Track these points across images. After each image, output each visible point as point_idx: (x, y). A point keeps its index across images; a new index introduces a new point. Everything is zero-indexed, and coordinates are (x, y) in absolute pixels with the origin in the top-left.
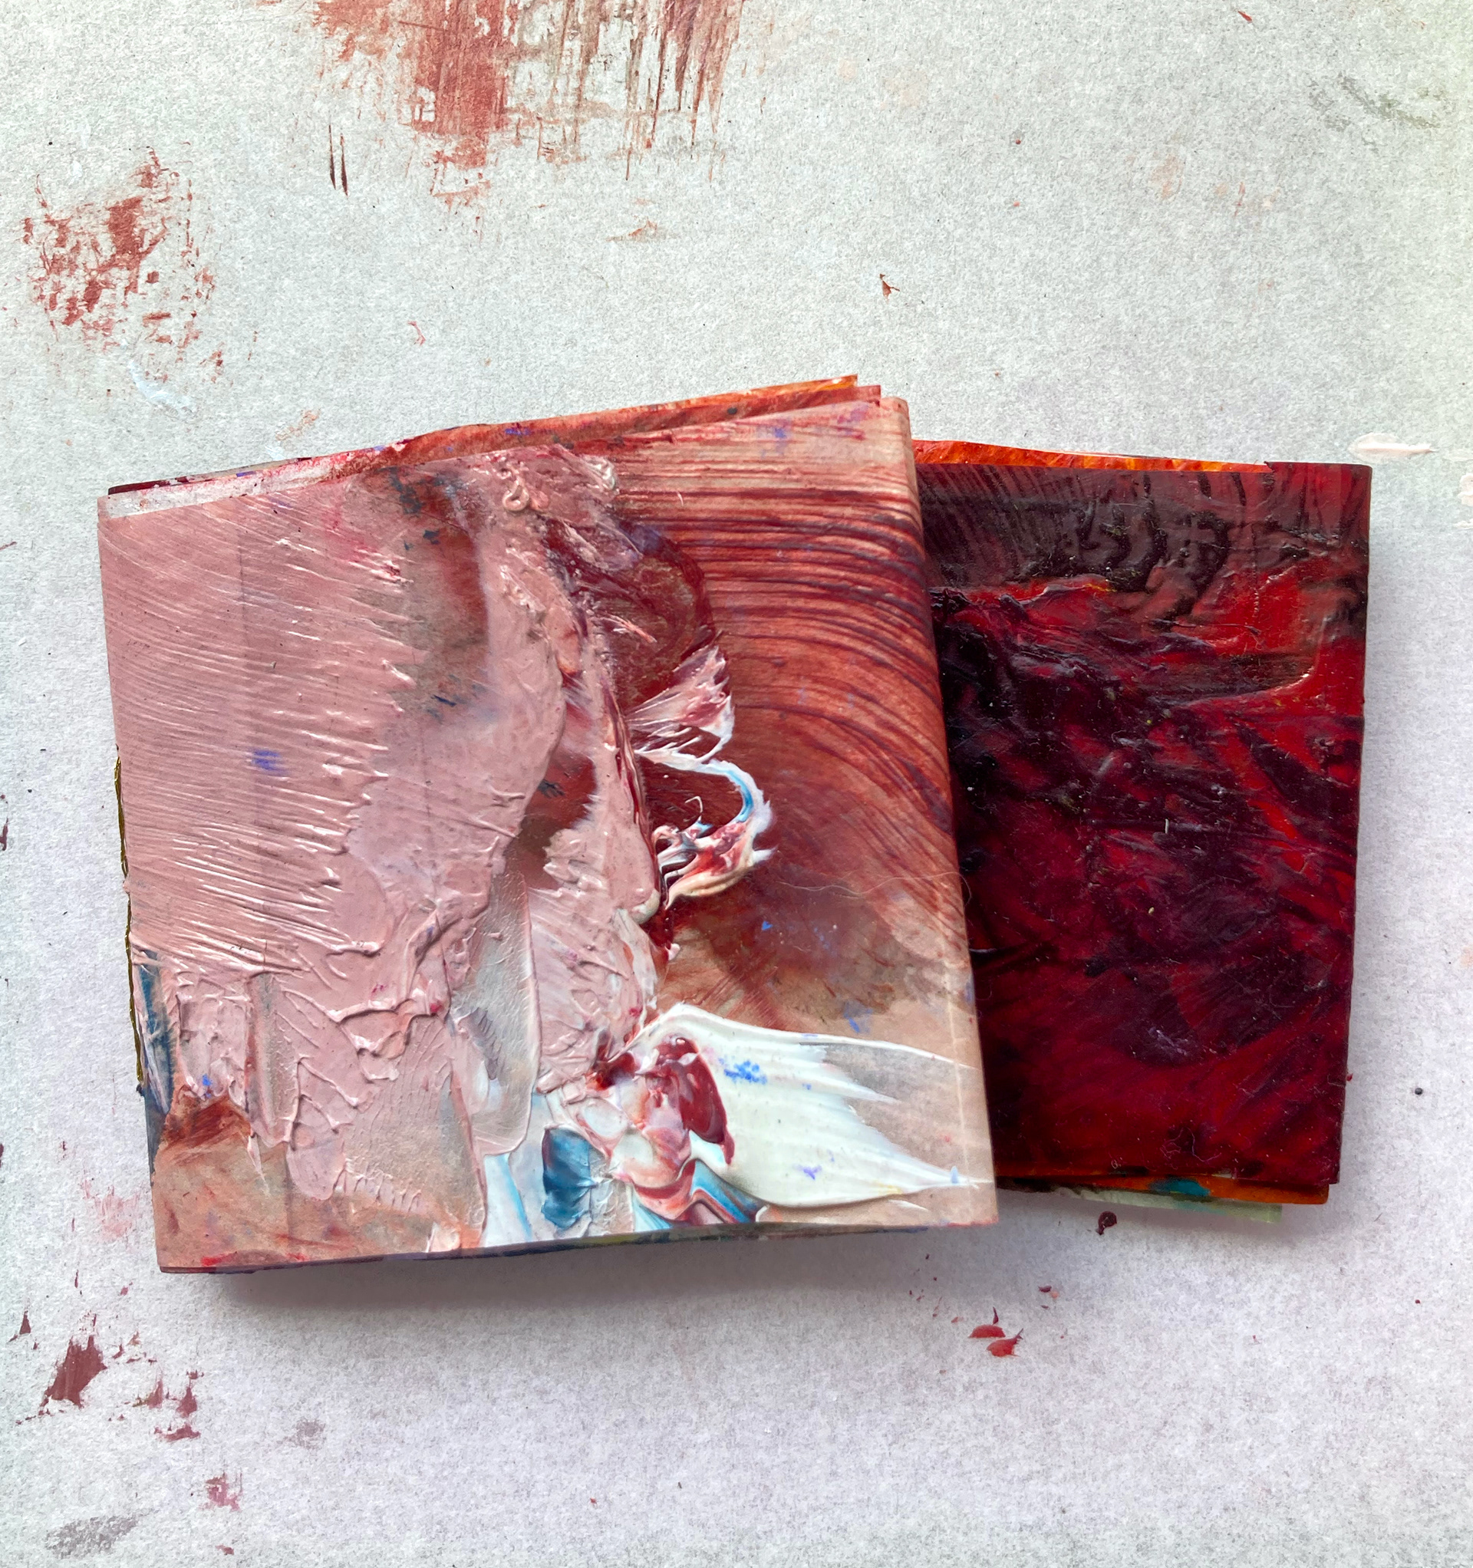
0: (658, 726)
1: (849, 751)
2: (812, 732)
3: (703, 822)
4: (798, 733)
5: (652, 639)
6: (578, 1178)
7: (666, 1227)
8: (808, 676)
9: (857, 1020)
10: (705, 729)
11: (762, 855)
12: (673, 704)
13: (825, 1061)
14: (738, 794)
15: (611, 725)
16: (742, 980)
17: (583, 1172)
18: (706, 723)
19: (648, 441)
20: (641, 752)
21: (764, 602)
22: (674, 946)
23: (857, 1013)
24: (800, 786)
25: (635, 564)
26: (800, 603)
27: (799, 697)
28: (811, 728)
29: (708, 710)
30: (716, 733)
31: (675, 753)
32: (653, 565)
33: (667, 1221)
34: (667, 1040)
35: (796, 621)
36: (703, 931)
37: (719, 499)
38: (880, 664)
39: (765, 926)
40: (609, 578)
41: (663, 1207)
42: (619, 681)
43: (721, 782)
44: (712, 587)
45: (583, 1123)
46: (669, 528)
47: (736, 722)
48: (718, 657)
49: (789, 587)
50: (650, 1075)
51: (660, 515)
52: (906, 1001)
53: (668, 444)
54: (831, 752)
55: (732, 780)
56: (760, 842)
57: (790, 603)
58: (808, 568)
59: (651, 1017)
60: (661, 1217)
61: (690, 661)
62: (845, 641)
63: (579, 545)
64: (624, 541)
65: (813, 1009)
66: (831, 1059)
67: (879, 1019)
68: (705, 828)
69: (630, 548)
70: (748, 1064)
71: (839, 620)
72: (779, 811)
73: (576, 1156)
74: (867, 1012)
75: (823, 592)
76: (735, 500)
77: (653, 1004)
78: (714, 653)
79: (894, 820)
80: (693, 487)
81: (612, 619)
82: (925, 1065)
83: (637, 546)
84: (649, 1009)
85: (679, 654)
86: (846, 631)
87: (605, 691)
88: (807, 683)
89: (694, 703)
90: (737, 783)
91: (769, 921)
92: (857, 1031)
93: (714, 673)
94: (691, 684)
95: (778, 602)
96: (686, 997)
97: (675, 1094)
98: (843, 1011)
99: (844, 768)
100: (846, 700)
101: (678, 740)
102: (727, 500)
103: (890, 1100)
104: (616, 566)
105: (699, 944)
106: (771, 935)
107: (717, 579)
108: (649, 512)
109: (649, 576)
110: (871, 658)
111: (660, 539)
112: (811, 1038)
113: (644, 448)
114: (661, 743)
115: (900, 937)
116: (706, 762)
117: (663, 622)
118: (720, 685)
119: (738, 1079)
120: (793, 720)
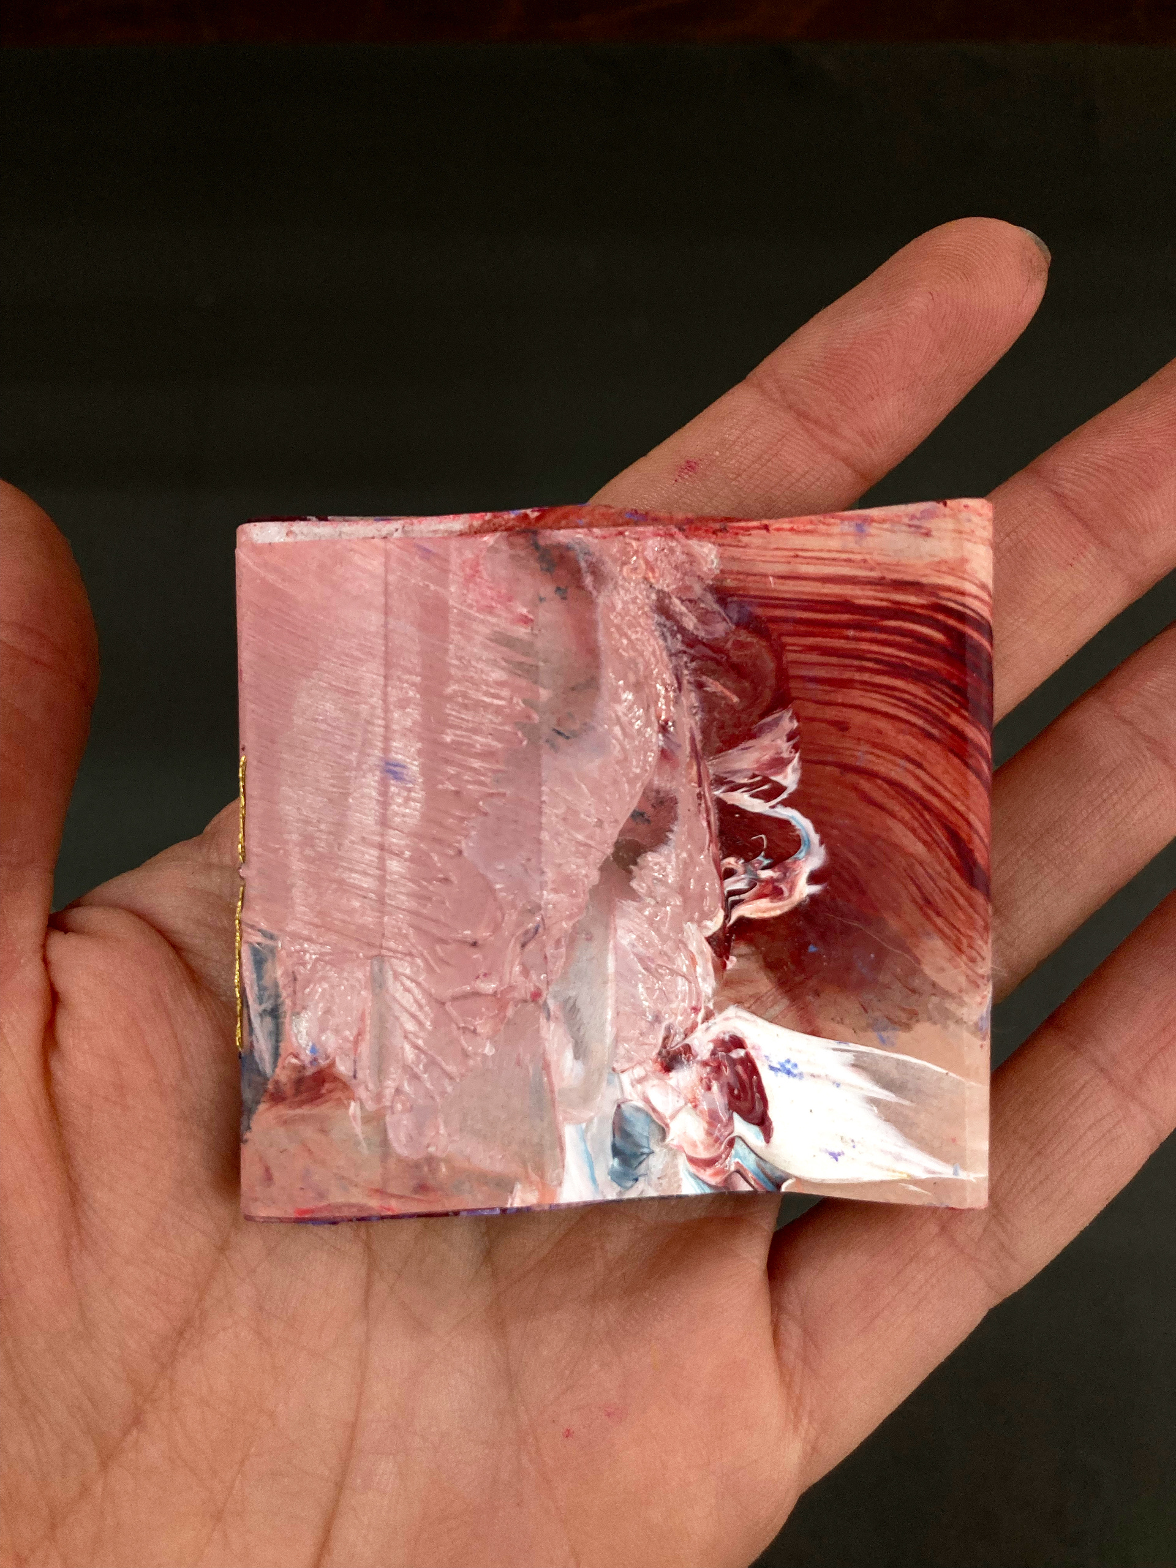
0: (735, 772)
1: (896, 807)
2: (867, 790)
3: (766, 857)
4: (855, 788)
5: (735, 699)
6: (639, 1146)
7: (708, 1191)
8: (868, 742)
9: (885, 1034)
10: (774, 778)
11: (815, 889)
12: (748, 755)
13: (853, 1065)
14: (798, 836)
15: (695, 768)
16: (787, 992)
17: (644, 1142)
18: (776, 773)
19: (747, 529)
20: (718, 793)
21: (835, 674)
22: (733, 959)
23: (885, 1029)
24: (853, 834)
25: (727, 634)
26: (866, 677)
27: (857, 758)
28: (865, 785)
29: (779, 763)
30: (784, 783)
31: (746, 796)
32: (744, 636)
33: (709, 1186)
34: (722, 1036)
35: (862, 693)
36: (757, 948)
37: (804, 583)
38: (930, 736)
39: (812, 949)
40: (704, 644)
41: (707, 1175)
42: (705, 731)
43: (785, 824)
44: (791, 656)
45: (647, 1101)
46: (761, 605)
47: (802, 775)
48: (791, 718)
49: (856, 663)
50: (705, 1064)
51: (752, 593)
52: (928, 1024)
53: (764, 532)
54: (881, 807)
55: (794, 823)
56: (813, 878)
57: (857, 676)
58: (875, 648)
59: (708, 1016)
60: (705, 1183)
61: (768, 719)
62: (903, 714)
63: (681, 614)
64: (719, 614)
65: (847, 1021)
66: (860, 1065)
67: (903, 1036)
68: (766, 862)
69: (724, 620)
70: (788, 1061)
71: (897, 694)
72: (832, 853)
73: (640, 1128)
74: (894, 1029)
75: (885, 668)
76: (819, 584)
77: (711, 1006)
78: (787, 714)
79: (930, 871)
80: (782, 569)
81: (704, 678)
82: (940, 1078)
83: (731, 618)
84: (707, 1008)
85: (757, 712)
86: (903, 705)
87: (693, 739)
88: (865, 747)
89: (767, 757)
90: (798, 827)
91: (815, 945)
92: (883, 1044)
93: (787, 732)
94: (766, 740)
95: (847, 675)
96: (739, 1002)
97: (724, 1080)
98: (873, 1026)
99: (891, 822)
100: (898, 765)
101: (751, 786)
102: (811, 583)
103: (906, 1103)
104: (711, 633)
105: (753, 958)
106: (816, 956)
107: (795, 651)
108: (744, 590)
109: (740, 645)
110: (923, 730)
111: (751, 614)
112: (843, 1046)
113: (743, 535)
114: (735, 788)
115: (928, 970)
116: (773, 807)
117: (747, 684)
118: (792, 743)
119: (780, 1074)
120: (851, 778)
